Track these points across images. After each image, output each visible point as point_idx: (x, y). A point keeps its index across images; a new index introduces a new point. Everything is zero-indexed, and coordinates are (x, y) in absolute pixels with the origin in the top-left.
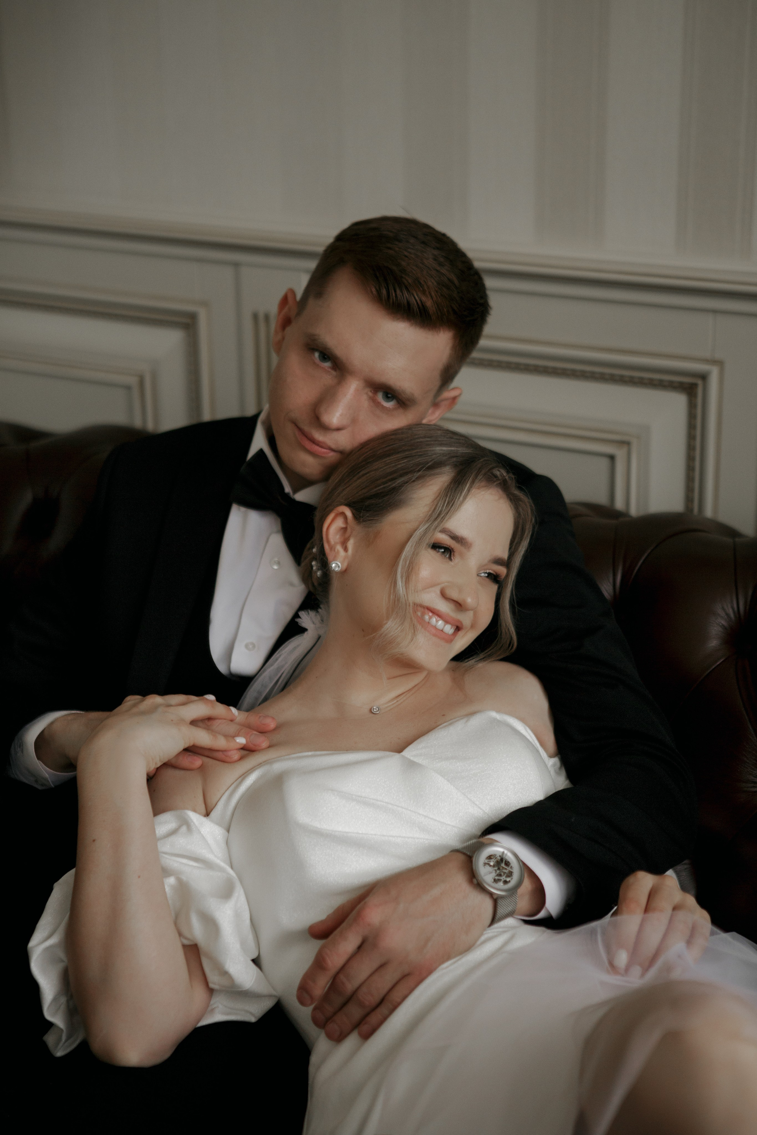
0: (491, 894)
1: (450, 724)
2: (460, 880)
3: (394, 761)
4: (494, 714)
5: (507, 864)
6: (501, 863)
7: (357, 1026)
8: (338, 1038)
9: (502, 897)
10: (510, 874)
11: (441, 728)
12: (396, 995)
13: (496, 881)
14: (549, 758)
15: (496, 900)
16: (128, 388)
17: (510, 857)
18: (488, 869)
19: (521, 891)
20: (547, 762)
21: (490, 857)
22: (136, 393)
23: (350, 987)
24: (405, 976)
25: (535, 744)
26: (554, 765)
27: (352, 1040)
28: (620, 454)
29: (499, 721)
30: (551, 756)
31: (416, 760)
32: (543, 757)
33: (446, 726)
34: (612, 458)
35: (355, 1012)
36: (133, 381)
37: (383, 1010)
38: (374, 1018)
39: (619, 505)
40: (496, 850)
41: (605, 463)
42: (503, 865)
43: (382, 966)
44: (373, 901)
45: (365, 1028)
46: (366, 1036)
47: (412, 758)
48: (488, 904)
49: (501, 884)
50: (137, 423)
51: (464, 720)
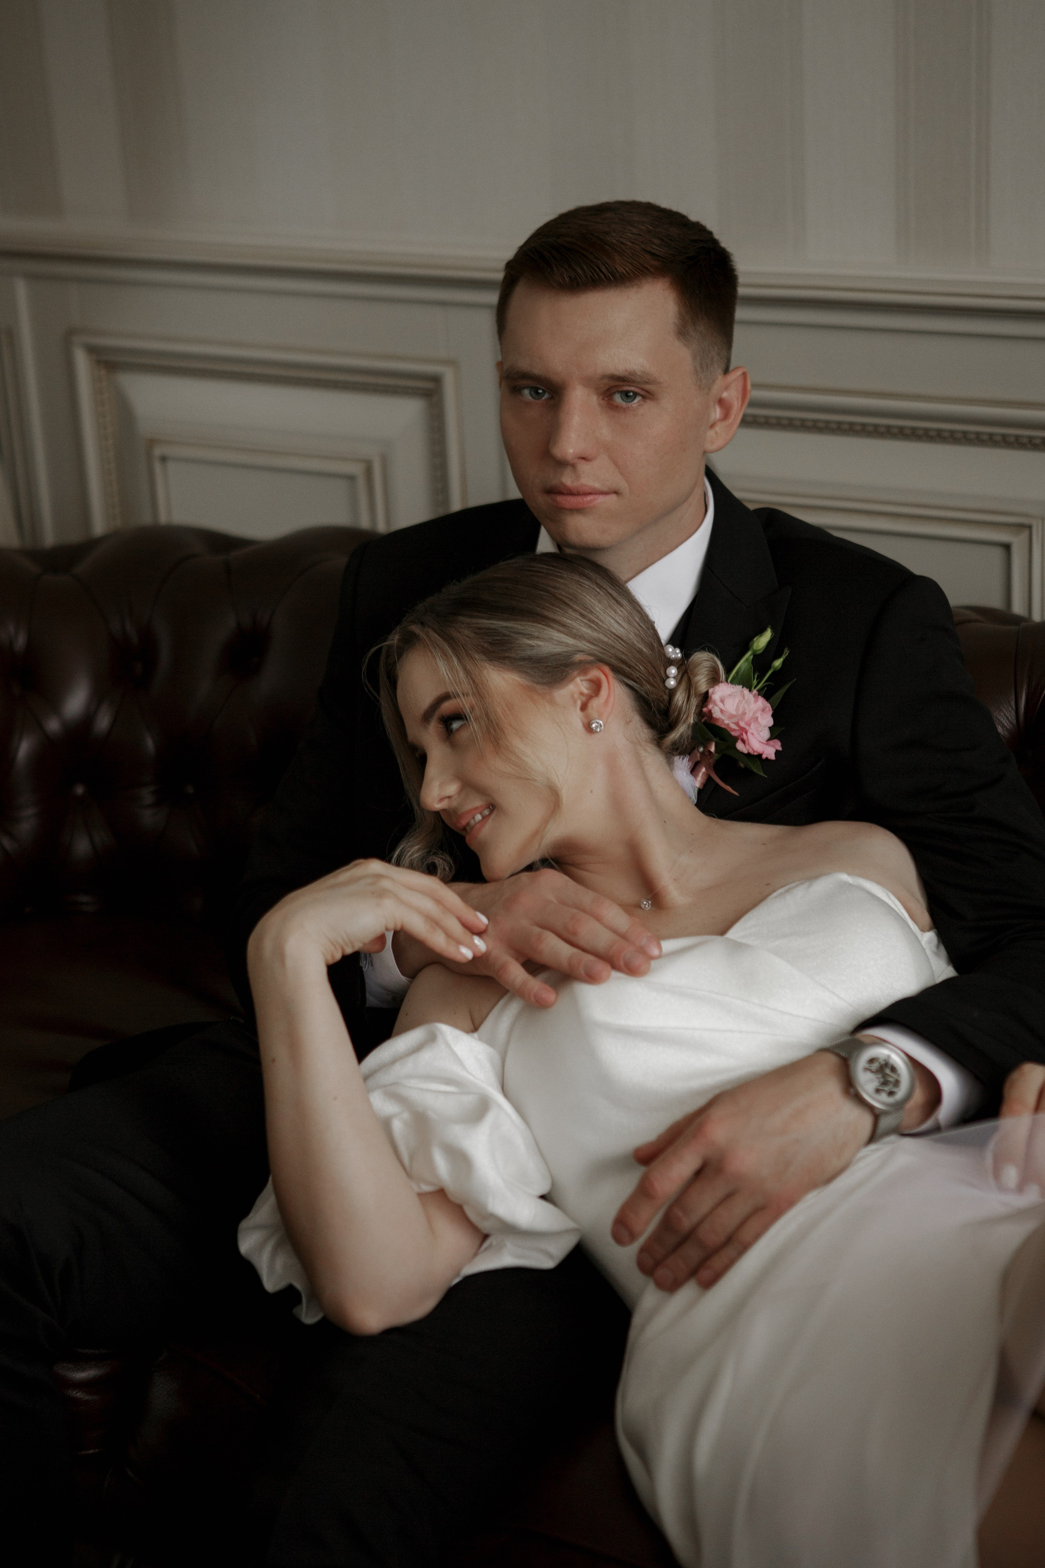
0: (871, 1108)
1: (787, 891)
2: (832, 1087)
3: (716, 944)
4: (844, 877)
5: (893, 1069)
6: (884, 1069)
7: (693, 1273)
8: (671, 1287)
9: (885, 1113)
10: (897, 1083)
11: (775, 897)
12: (746, 1234)
13: (878, 1091)
14: (922, 932)
15: (876, 1115)
16: (351, 478)
17: (897, 1060)
18: (869, 1075)
19: (911, 1104)
20: (920, 938)
21: (872, 1061)
22: (361, 483)
23: (686, 1223)
24: (757, 1210)
25: (901, 912)
26: (929, 942)
27: (688, 1291)
28: (1018, 542)
29: (850, 885)
30: (923, 930)
31: (744, 941)
32: (914, 931)
33: (780, 894)
34: (1007, 547)
35: (692, 1253)
36: (356, 469)
37: (730, 1251)
38: (717, 1262)
39: (1018, 608)
40: (881, 1052)
41: (997, 554)
42: (888, 1071)
43: (729, 1196)
44: (717, 1113)
45: (705, 1274)
46: (708, 1284)
47: (739, 940)
48: (866, 1121)
49: (884, 1097)
50: (364, 523)
51: (806, 885)
